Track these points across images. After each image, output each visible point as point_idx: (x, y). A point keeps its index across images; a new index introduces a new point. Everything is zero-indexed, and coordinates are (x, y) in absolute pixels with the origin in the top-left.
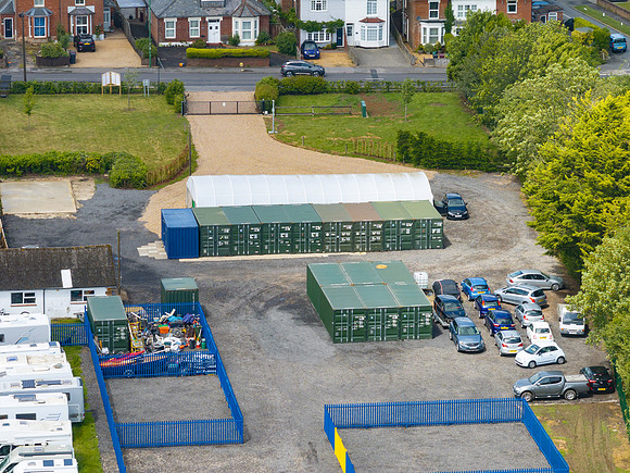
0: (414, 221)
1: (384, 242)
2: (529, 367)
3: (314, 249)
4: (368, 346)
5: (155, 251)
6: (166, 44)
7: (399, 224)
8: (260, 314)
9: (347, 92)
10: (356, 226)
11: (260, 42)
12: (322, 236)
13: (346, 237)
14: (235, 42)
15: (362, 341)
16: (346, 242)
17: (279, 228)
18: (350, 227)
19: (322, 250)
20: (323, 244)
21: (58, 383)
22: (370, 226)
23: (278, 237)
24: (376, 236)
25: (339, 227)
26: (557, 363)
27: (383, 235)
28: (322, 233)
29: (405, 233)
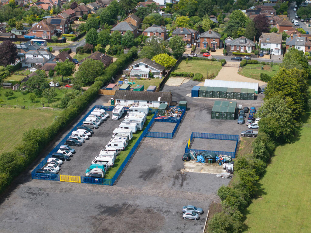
0: (248, 93)
1: (240, 97)
2: (250, 129)
3: (224, 98)
4: (219, 120)
5: (190, 95)
6: (231, 51)
7: (244, 94)
8: (201, 110)
9: (263, 64)
10: (234, 93)
11: (252, 52)
12: (226, 95)
13: (232, 95)
14: (246, 52)
15: (218, 119)
16: (232, 97)
17: (216, 92)
18: (233, 93)
19: (226, 98)
20: (226, 97)
21: (137, 121)
22: (237, 94)
23: (216, 94)
24: (239, 96)
25: (230, 93)
26: (257, 128)
27: (240, 96)
28: (226, 94)
29: (245, 96)
